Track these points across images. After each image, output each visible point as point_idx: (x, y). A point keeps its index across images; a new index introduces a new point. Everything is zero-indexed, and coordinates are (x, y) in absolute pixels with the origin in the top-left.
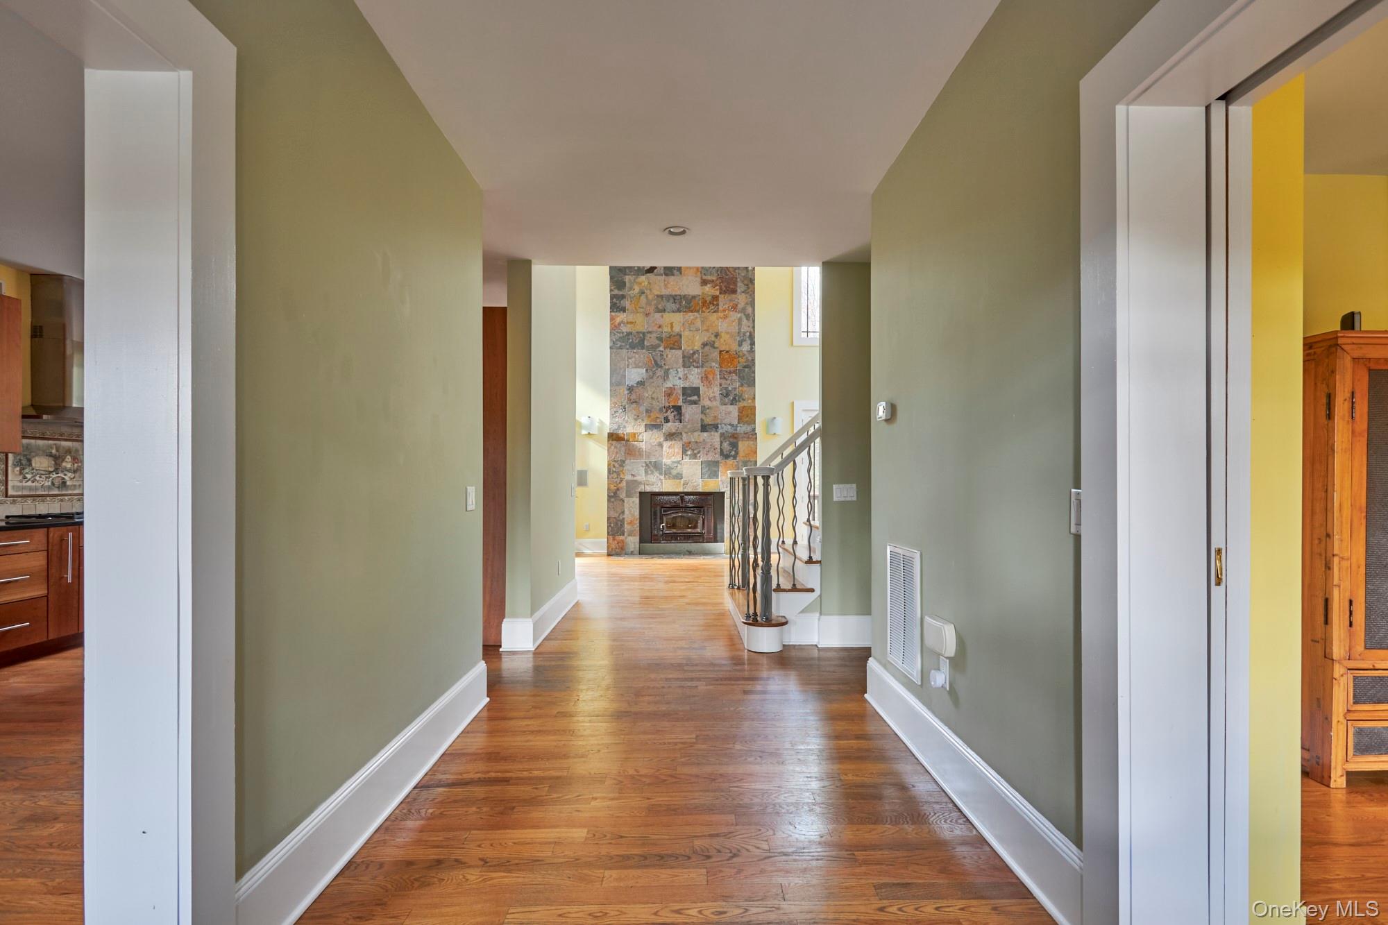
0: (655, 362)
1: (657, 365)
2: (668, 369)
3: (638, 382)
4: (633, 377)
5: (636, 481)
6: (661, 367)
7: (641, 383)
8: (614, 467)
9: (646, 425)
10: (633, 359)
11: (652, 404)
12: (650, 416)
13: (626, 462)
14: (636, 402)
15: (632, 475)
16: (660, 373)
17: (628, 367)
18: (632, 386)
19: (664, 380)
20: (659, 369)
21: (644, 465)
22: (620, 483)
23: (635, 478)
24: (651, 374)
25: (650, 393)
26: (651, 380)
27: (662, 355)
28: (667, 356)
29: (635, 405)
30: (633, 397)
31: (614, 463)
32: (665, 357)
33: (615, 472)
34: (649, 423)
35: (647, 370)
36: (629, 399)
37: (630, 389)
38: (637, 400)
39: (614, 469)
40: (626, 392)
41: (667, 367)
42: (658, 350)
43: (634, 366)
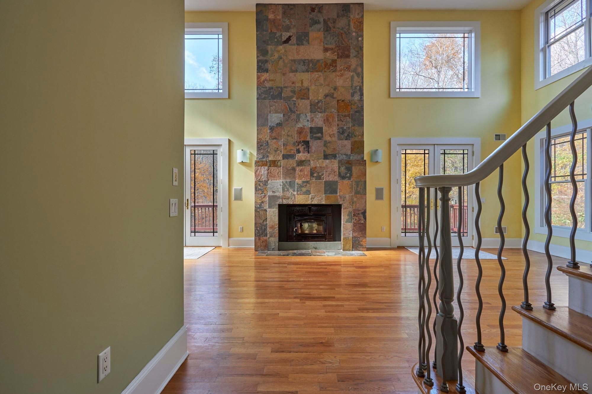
0: (290, 109)
1: (292, 111)
2: (300, 114)
3: (277, 124)
4: (273, 120)
5: (276, 196)
6: (294, 112)
7: (279, 125)
8: (260, 185)
9: (283, 155)
10: (274, 107)
11: (288, 140)
12: (286, 149)
13: (269, 182)
14: (276, 138)
15: (273, 191)
16: (293, 116)
17: (270, 113)
18: (273, 126)
19: (297, 122)
20: (293, 114)
21: (282, 184)
22: (264, 198)
23: (275, 194)
24: (287, 117)
25: (286, 131)
26: (287, 122)
27: (295, 104)
28: (298, 105)
29: (275, 141)
30: (274, 134)
31: (259, 183)
32: (297, 105)
33: (261, 189)
34: (285, 153)
35: (284, 115)
36: (271, 136)
37: (272, 129)
38: (277, 137)
39: (260, 187)
40: (269, 131)
41: (299, 113)
42: (292, 100)
43: (274, 112)
